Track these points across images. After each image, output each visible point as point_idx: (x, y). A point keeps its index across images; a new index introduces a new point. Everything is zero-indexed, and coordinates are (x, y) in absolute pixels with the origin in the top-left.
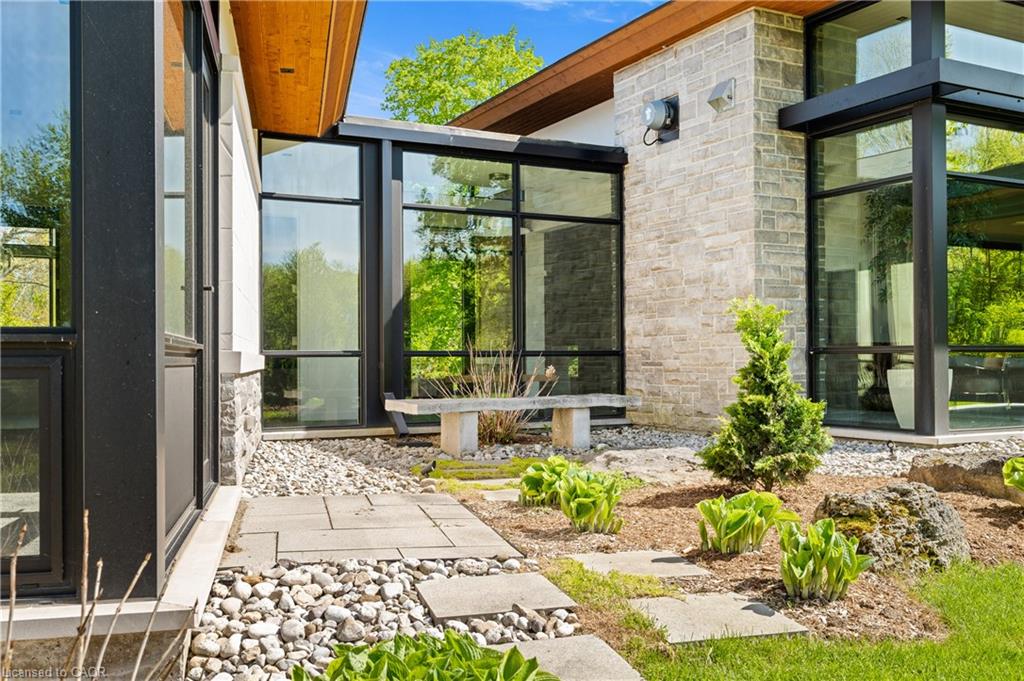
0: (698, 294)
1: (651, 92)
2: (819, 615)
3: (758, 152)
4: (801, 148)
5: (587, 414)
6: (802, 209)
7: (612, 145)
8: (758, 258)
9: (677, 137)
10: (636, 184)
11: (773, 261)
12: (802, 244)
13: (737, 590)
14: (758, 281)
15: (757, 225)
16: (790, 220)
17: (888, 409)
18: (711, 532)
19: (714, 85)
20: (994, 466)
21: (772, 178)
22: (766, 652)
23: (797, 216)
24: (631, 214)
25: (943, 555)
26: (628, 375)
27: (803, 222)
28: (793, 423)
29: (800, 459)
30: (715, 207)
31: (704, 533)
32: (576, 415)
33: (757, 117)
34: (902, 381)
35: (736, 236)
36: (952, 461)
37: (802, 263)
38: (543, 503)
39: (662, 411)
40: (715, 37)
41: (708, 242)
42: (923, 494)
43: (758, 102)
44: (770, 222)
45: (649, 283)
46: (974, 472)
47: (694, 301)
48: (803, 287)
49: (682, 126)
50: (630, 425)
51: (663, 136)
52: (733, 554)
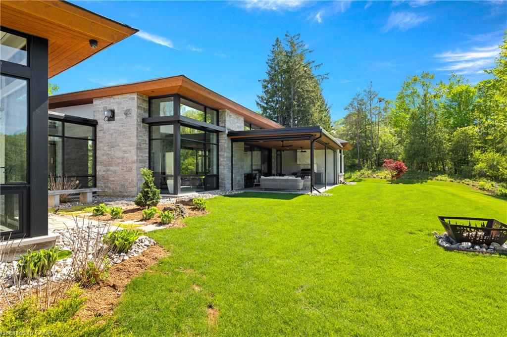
0: (121, 162)
1: (106, 107)
2: (167, 226)
3: (137, 128)
4: (148, 128)
5: (91, 194)
6: (147, 142)
7: (92, 119)
8: (137, 154)
9: (114, 120)
10: (101, 130)
11: (141, 155)
12: (147, 151)
13: (153, 224)
14: (137, 160)
15: (137, 146)
16: (145, 145)
17: (167, 188)
18: (145, 216)
19: (125, 109)
20: (191, 200)
21: (140, 135)
22: (162, 231)
23: (146, 144)
24: (99, 138)
25: (184, 216)
26: (97, 182)
27: (148, 146)
28: (154, 194)
29: (156, 201)
30: (125, 140)
31: (143, 216)
32: (88, 194)
33: (137, 120)
34: (170, 183)
35: (131, 148)
36: (183, 200)
37: (147, 155)
38: (100, 215)
39: (109, 192)
40: (125, 97)
41: (123, 149)
42: (181, 206)
43: (138, 116)
44: (140, 145)
45: (105, 157)
46: (188, 202)
47: (119, 163)
48: (148, 161)
49: (116, 118)
50: (98, 196)
51: (110, 119)
52: (149, 219)
